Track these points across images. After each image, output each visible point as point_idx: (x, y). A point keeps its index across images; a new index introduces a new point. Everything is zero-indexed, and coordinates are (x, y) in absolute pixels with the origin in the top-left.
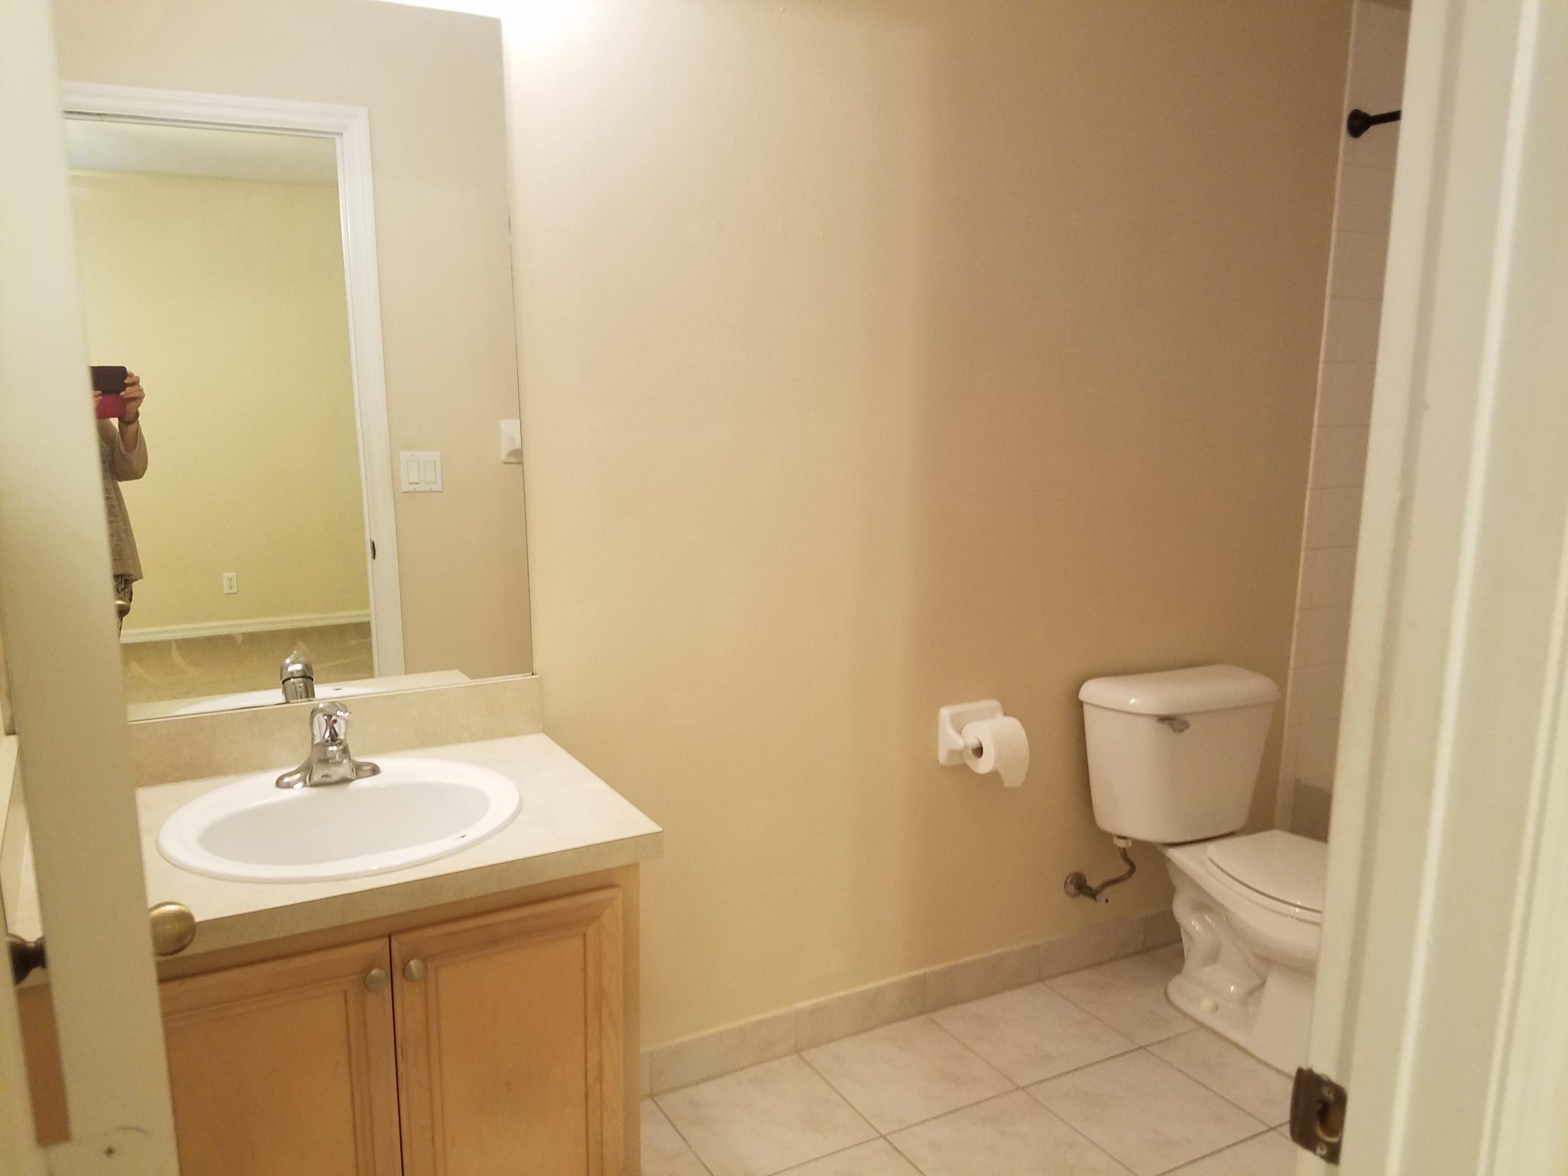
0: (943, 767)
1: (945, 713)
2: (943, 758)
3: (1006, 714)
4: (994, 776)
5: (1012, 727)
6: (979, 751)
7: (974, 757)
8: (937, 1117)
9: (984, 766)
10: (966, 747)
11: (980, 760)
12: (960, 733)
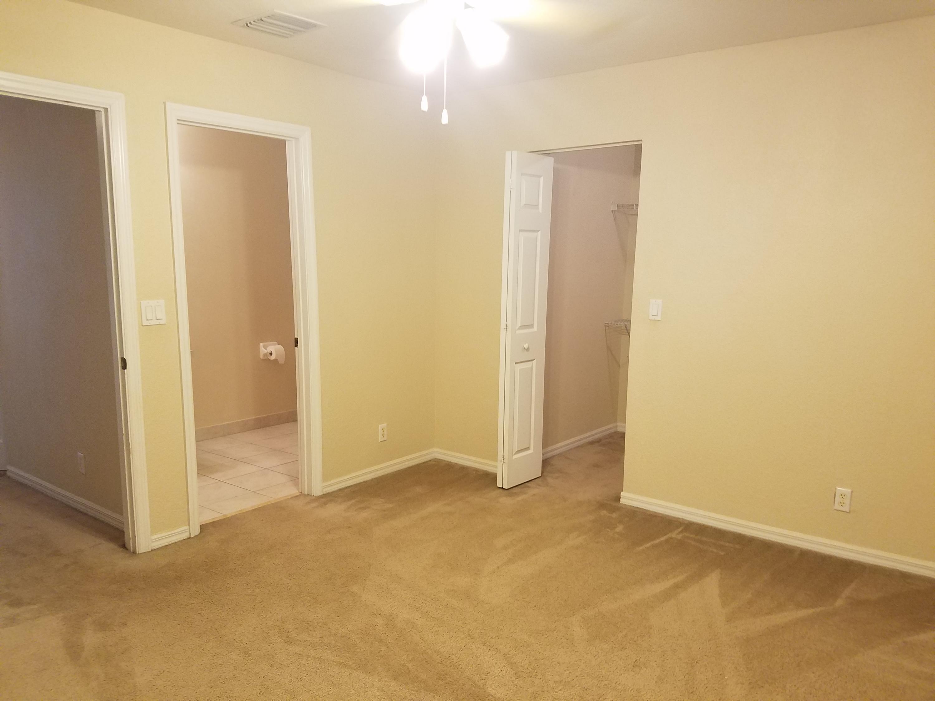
0: (263, 360)
1: (261, 344)
2: (262, 357)
3: (278, 345)
4: (276, 360)
5: (280, 347)
6: (271, 354)
7: (270, 356)
8: (282, 464)
9: (273, 357)
10: (268, 352)
11: (272, 356)
12: (266, 350)
